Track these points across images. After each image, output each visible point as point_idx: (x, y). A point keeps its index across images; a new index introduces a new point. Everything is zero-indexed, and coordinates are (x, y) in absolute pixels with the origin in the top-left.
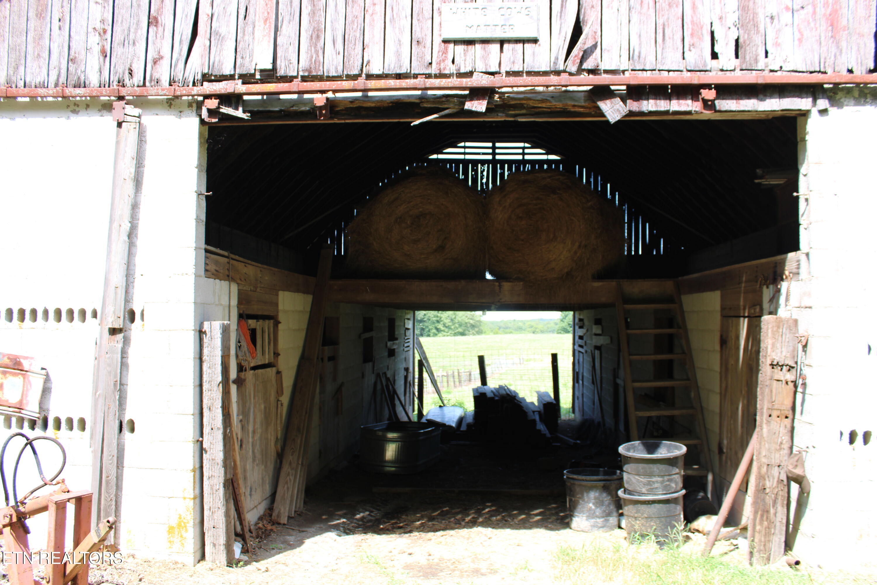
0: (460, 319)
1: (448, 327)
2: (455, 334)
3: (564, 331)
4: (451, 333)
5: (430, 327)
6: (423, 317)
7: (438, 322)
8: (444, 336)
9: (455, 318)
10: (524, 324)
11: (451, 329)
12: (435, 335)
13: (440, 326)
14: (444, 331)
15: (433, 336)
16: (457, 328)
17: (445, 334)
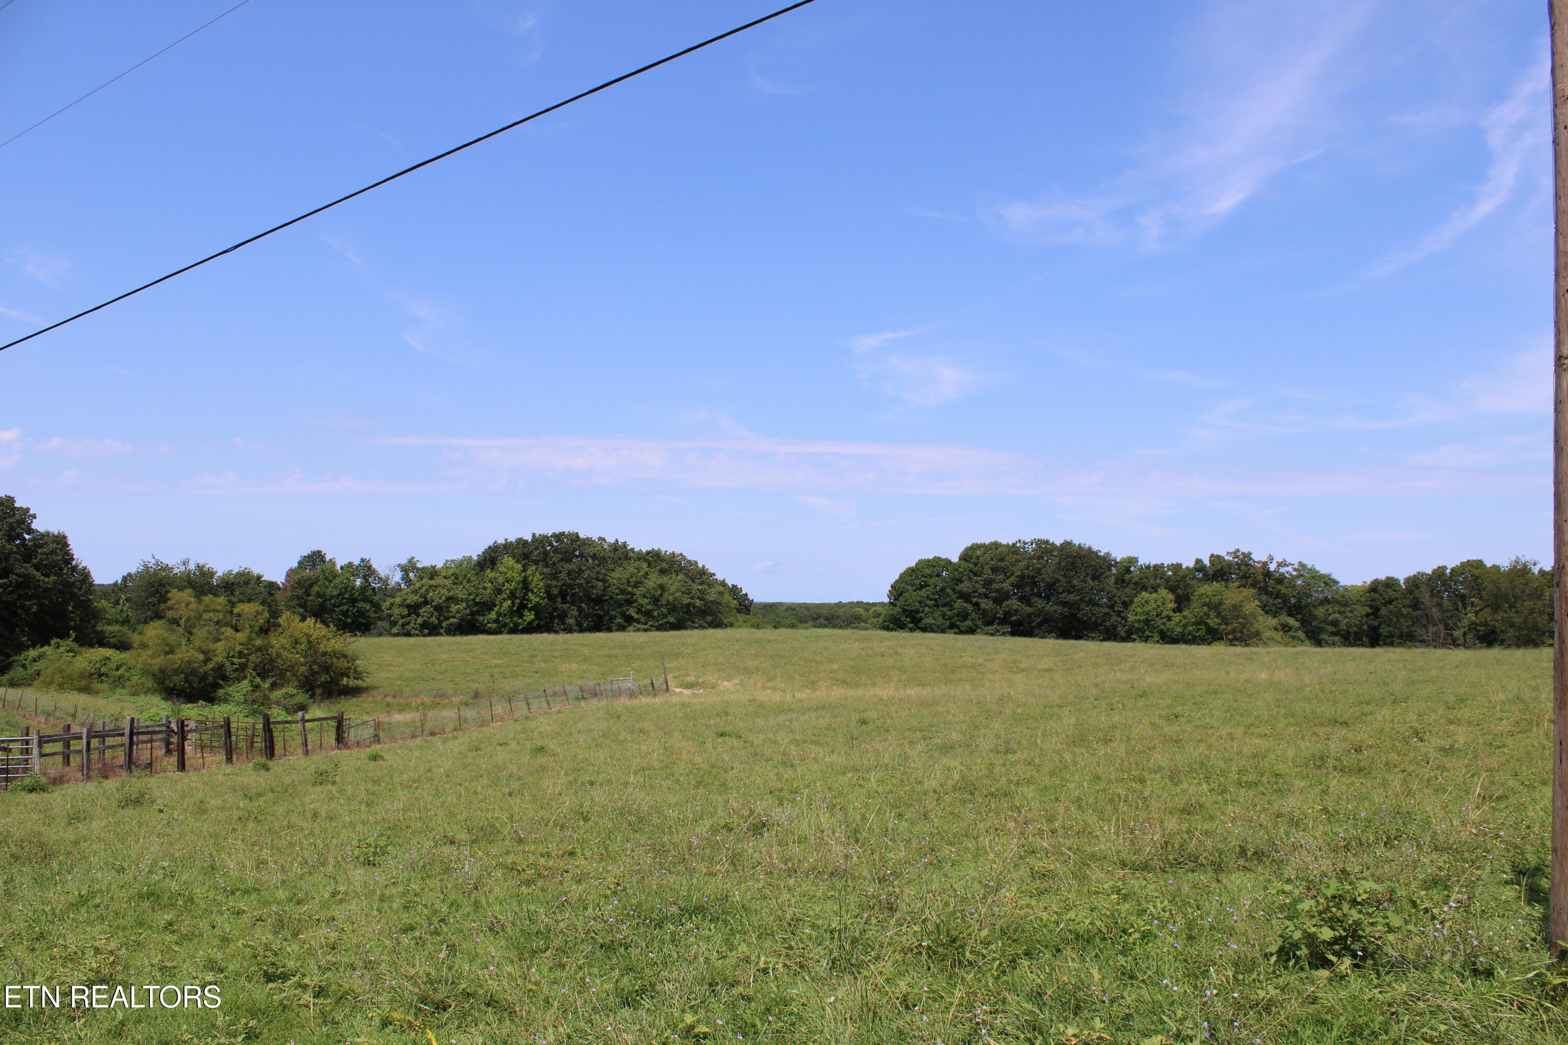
0: (671, 598)
1: (648, 614)
2: (660, 628)
3: (895, 624)
4: (651, 626)
5: (613, 613)
6: (600, 593)
7: (629, 602)
8: (638, 630)
9: (661, 595)
10: (867, 610)
11: (653, 617)
12: (622, 628)
13: (632, 612)
14: (638, 621)
15: (618, 630)
16: (666, 616)
17: (640, 626)
